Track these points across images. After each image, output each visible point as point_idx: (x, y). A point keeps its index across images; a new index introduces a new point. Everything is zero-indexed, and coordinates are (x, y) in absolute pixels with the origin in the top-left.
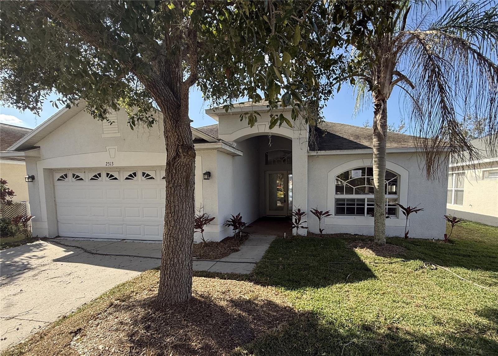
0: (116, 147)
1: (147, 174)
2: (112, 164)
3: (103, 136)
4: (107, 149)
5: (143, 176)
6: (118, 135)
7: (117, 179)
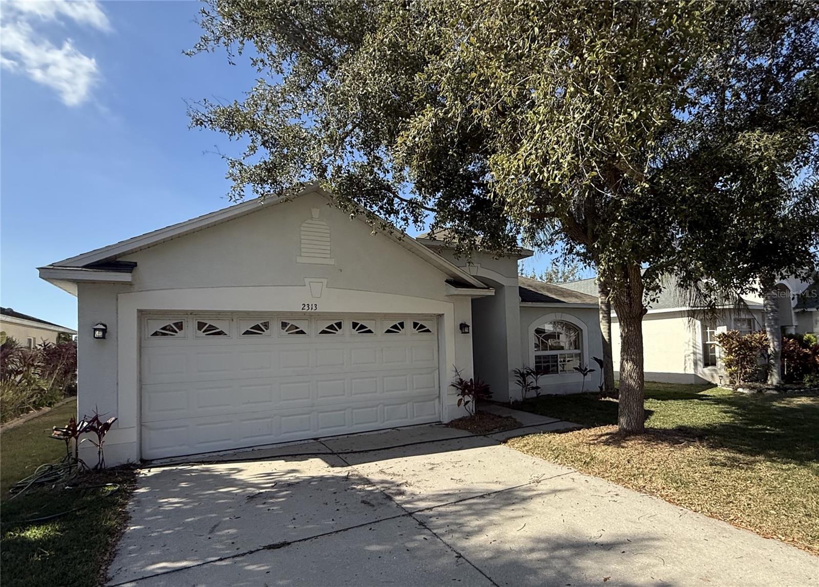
0: (325, 281)
1: (361, 325)
2: (314, 308)
3: (300, 260)
4: (307, 283)
5: (354, 328)
6: (332, 262)
7: (304, 333)
